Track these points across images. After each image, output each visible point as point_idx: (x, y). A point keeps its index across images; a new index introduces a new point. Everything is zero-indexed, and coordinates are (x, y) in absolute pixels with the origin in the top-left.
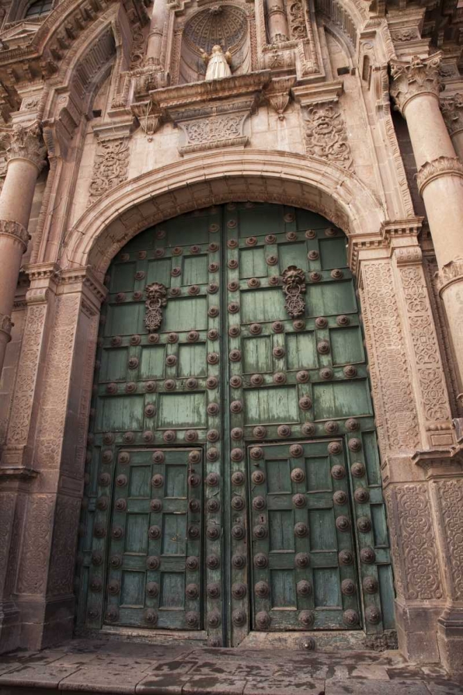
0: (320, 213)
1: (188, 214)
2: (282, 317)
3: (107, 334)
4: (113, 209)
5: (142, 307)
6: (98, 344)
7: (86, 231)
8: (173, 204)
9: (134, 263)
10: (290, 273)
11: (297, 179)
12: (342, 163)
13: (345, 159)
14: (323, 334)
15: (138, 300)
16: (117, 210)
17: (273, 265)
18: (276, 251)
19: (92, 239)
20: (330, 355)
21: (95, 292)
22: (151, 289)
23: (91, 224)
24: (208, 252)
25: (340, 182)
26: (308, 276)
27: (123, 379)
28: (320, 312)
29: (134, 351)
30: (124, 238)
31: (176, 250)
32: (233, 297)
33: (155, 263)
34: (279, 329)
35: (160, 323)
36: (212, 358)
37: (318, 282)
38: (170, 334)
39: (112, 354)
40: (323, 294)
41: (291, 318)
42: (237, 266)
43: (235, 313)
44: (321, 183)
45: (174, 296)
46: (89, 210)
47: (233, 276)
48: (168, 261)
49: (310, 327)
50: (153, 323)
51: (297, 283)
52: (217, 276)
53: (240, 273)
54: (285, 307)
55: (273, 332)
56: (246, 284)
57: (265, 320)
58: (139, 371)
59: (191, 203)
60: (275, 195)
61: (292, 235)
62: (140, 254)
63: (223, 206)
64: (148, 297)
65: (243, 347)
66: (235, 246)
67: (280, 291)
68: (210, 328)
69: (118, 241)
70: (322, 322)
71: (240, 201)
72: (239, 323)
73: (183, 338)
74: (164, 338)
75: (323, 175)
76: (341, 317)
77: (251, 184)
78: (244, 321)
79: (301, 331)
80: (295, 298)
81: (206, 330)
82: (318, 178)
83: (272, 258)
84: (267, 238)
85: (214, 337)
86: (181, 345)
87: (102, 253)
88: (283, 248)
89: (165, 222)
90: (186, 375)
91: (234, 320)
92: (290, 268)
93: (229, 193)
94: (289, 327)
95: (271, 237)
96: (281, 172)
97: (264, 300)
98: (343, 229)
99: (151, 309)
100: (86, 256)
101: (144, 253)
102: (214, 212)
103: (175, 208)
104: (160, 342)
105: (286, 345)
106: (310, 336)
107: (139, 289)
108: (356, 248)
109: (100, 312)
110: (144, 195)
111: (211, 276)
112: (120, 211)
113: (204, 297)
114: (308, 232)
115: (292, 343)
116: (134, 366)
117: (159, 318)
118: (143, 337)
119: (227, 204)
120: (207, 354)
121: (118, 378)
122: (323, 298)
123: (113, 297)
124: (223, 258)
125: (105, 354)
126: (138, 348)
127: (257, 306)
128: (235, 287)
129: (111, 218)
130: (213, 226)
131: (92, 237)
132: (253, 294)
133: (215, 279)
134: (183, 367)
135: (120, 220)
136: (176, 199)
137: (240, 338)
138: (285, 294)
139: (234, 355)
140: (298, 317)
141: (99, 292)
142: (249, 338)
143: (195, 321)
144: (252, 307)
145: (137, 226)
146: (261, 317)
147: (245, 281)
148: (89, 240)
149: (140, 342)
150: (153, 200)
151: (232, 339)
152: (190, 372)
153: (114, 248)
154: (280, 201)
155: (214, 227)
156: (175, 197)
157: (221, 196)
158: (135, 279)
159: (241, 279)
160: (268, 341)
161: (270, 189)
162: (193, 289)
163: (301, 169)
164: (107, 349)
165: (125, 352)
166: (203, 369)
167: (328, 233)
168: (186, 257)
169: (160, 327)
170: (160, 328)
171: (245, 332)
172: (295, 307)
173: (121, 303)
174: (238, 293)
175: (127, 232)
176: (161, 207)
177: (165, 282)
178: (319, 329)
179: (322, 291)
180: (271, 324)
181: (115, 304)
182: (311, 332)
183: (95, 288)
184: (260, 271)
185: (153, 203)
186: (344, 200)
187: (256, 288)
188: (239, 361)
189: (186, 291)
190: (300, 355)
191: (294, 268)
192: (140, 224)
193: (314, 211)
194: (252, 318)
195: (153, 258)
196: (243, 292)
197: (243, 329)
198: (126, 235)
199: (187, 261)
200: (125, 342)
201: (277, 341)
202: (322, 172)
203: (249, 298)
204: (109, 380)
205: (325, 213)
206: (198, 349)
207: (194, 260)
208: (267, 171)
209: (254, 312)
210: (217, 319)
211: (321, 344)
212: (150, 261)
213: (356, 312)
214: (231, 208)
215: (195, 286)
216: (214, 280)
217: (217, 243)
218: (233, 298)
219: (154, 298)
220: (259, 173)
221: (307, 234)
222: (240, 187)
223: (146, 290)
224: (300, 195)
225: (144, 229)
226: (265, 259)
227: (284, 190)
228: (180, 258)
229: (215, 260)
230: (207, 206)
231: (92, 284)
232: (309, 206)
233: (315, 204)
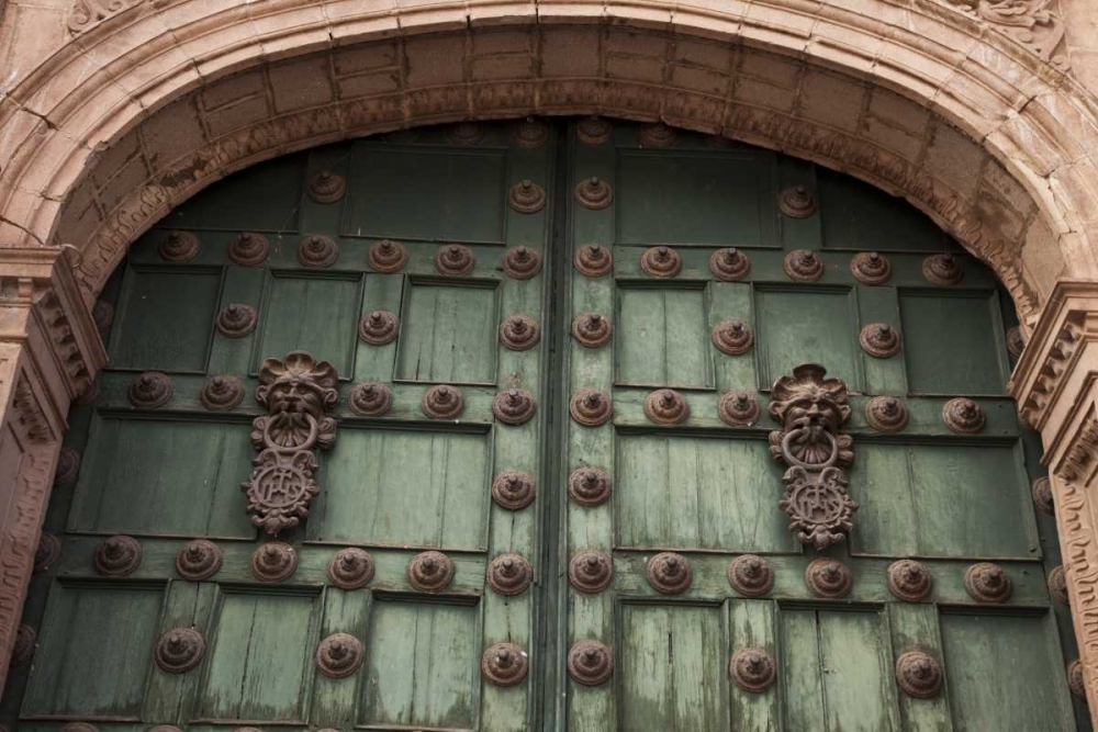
0: (910, 199)
1: (431, 132)
2: (765, 542)
3: (76, 522)
4: (179, 57)
5: (234, 438)
6: (40, 557)
7: (63, 117)
8: (393, 85)
9: (217, 270)
10: (804, 389)
11: (865, 66)
12: (1028, 35)
13: (1038, 23)
14: (914, 623)
15: (222, 409)
16: (197, 64)
17: (734, 355)
18: (746, 309)
19: (85, 154)
20: (943, 703)
21: (66, 352)
22: (285, 375)
23: (86, 95)
24: (497, 276)
25: (1021, 99)
26: (863, 412)
27: (127, 712)
28: (904, 540)
29: (186, 601)
30: (188, 174)
31: (386, 250)
32: (590, 449)
33: (298, 286)
34: (756, 585)
35: (307, 507)
36: (505, 660)
37: (895, 434)
38: (347, 553)
39: (92, 603)
40: (911, 477)
41: (797, 548)
42: (603, 337)
43: (596, 505)
44: (950, 95)
45: (367, 415)
46: (82, 43)
47: (589, 373)
48: (349, 288)
49: (870, 589)
50: (279, 503)
51: (826, 428)
52: (532, 365)
53: (616, 365)
54: (783, 507)
55: (730, 592)
56: (639, 408)
57: (702, 543)
58: (203, 683)
59: (454, 96)
60: (759, 116)
61: (809, 260)
62: (245, 242)
63: (561, 127)
64: (267, 406)
65: (618, 632)
66: (601, 268)
67: (759, 448)
68: (497, 547)
69: (168, 181)
70: (914, 576)
71: (629, 115)
72: (607, 545)
73: (391, 572)
74: (315, 565)
75: (959, 68)
76: (984, 571)
77: (685, 62)
78: (626, 539)
79: (834, 603)
80: (820, 479)
81: (483, 555)
82: (941, 74)
83: (737, 330)
84: (719, 257)
85: (511, 584)
86: (384, 598)
87: (102, 213)
88: (771, 301)
89: (346, 145)
90: (393, 715)
91: (588, 531)
92: (802, 373)
93: (597, 83)
94: (791, 582)
95: (732, 258)
96: (809, 38)
97: (700, 475)
98: (996, 263)
99: (273, 447)
100: (54, 208)
101: (259, 243)
102: (530, 139)
103: (397, 101)
104: (299, 580)
105: (780, 645)
106: (867, 623)
107: (231, 369)
108: (1076, 331)
109: (65, 433)
110: (306, 31)
111: (509, 361)
112: (207, 69)
113: (481, 431)
114: (863, 258)
115: (802, 641)
116: (183, 661)
117: (305, 486)
118: (230, 552)
119: (577, 119)
120: (483, 645)
121: (106, 701)
122: (914, 493)
123: (120, 383)
124: (556, 304)
125: (59, 603)
126: (207, 592)
127: (676, 491)
128: (597, 413)
129: (168, 89)
130: (527, 189)
131: (83, 144)
132: (661, 447)
133: (524, 373)
134: (383, 684)
135: (195, 104)
136: (408, 69)
137: (608, 595)
138: (780, 463)
139: (591, 659)
140: (828, 551)
141: (76, 356)
142: (643, 603)
143: (441, 514)
144: (655, 490)
145: (244, 139)
146: (686, 533)
147: (636, 395)
148: (73, 154)
149: (217, 570)
150: (332, 56)
151: (578, 600)
152: (412, 707)
153: (145, 206)
154: (772, 138)
155: (530, 192)
156: (407, 59)
157: (568, 89)
158: (213, 330)
159: (618, 387)
160: (712, 622)
161: (750, 92)
162: (444, 397)
163: (882, 36)
164: (68, 583)
165: (149, 602)
166: (461, 702)
167: (933, 269)
168: (417, 281)
169: (303, 520)
170: (301, 528)
171: (630, 579)
172: (819, 511)
173: (146, 410)
174: (605, 436)
175: (205, 155)
176: (350, 87)
177: (335, 356)
178: (902, 601)
179: (910, 469)
180: (724, 562)
181: (125, 411)
182: (870, 610)
183: (69, 339)
184: (688, 370)
185: (325, 68)
186: (1033, 162)
187: (672, 426)
188: (601, 685)
189: (411, 402)
190: (830, 692)
191: (814, 372)
192: (258, 135)
193: (889, 189)
194: (653, 533)
195: (292, 265)
196: (626, 432)
197: (623, 566)
198: (200, 164)
199: (419, 295)
200: (155, 562)
201: (748, 628)
202: (957, 57)
203: (644, 457)
204: (67, 710)
205: (932, 202)
206: (448, 623)
207: (447, 296)
208: (758, 27)
209: (662, 511)
210: (526, 520)
211: (912, 660)
212: (278, 274)
213: (1035, 557)
214: (590, 137)
215: (451, 389)
216: (519, 375)
217: (537, 251)
218: (589, 452)
219: (291, 409)
220: (731, 29)
221: (859, 265)
222: (644, 66)
223: (261, 377)
224: (853, 126)
225: (269, 155)
226: (707, 329)
227: (797, 103)
228: (397, 280)
229: (524, 305)
230: (510, 114)
231: (61, 321)
232: (876, 171)
233: (898, 168)
